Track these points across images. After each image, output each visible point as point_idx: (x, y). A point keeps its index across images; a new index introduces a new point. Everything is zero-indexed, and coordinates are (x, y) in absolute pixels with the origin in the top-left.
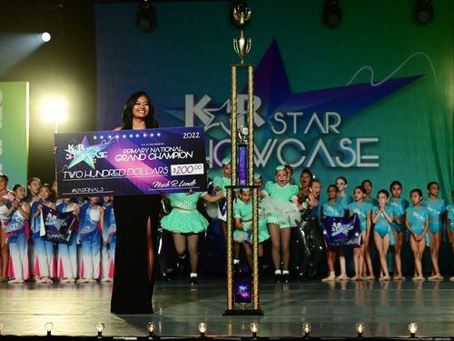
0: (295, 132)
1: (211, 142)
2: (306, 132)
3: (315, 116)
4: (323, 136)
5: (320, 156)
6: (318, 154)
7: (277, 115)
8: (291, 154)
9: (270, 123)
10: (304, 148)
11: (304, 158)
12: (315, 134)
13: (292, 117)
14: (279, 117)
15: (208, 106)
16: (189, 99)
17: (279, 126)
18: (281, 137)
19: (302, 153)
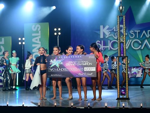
0: (137, 37)
1: (109, 41)
2: (141, 37)
3: (144, 32)
4: (147, 38)
5: (146, 45)
6: (145, 45)
7: (131, 32)
8: (136, 45)
9: (129, 34)
10: (140, 43)
11: (140, 46)
12: (144, 38)
13: (136, 32)
14: (132, 32)
15: (108, 29)
16: (101, 27)
17: (132, 35)
18: (133, 39)
19: (140, 44)
